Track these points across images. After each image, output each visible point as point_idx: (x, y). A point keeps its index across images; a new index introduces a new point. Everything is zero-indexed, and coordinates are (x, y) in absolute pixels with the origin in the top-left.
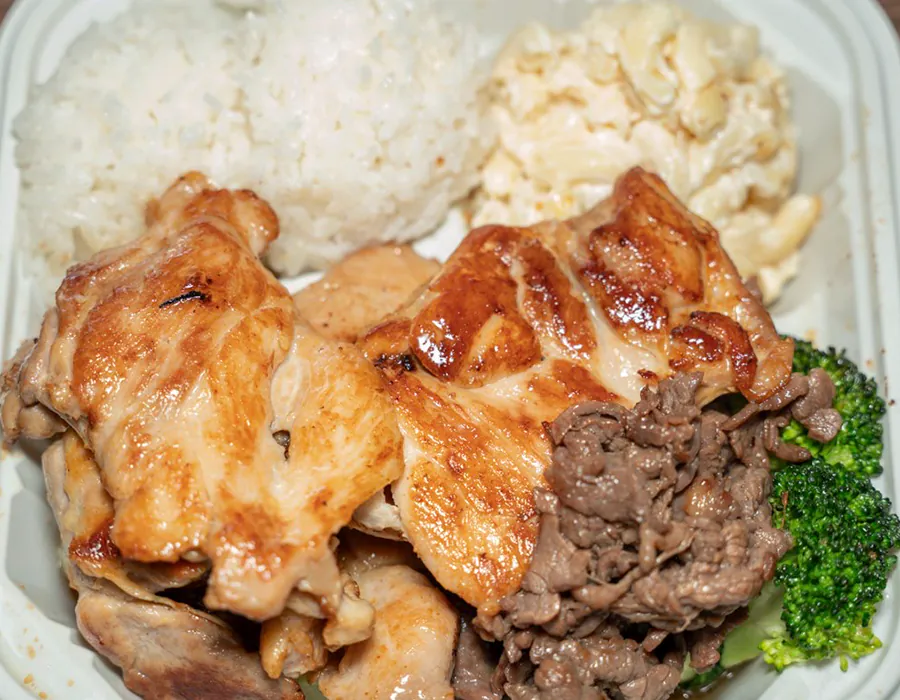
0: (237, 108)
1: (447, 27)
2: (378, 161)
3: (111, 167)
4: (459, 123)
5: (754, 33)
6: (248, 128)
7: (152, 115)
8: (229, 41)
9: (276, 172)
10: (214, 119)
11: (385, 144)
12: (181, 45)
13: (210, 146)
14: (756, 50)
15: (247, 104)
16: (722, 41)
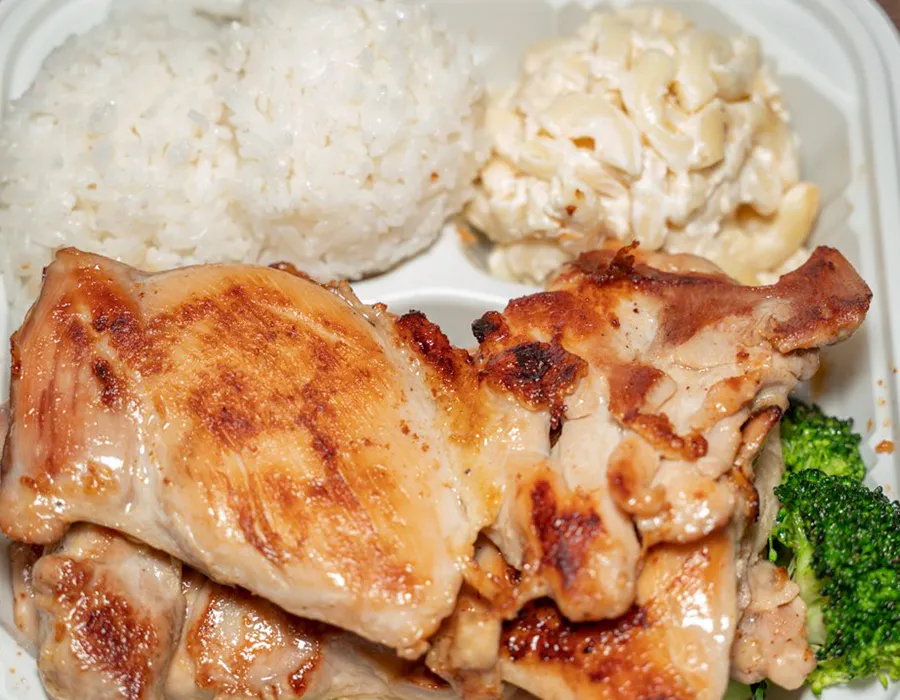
0: (222, 122)
1: (439, 37)
2: (370, 178)
3: (92, 187)
4: (453, 137)
5: (755, 43)
6: (234, 145)
7: (134, 131)
8: (212, 52)
9: (263, 189)
10: (199, 136)
11: (378, 160)
12: (162, 57)
13: (195, 163)
14: (757, 59)
15: (233, 120)
16: (724, 56)
